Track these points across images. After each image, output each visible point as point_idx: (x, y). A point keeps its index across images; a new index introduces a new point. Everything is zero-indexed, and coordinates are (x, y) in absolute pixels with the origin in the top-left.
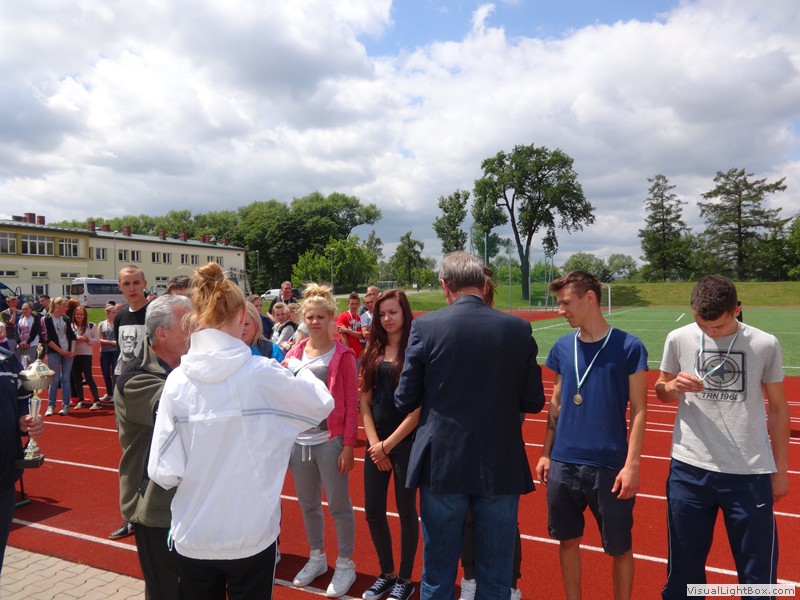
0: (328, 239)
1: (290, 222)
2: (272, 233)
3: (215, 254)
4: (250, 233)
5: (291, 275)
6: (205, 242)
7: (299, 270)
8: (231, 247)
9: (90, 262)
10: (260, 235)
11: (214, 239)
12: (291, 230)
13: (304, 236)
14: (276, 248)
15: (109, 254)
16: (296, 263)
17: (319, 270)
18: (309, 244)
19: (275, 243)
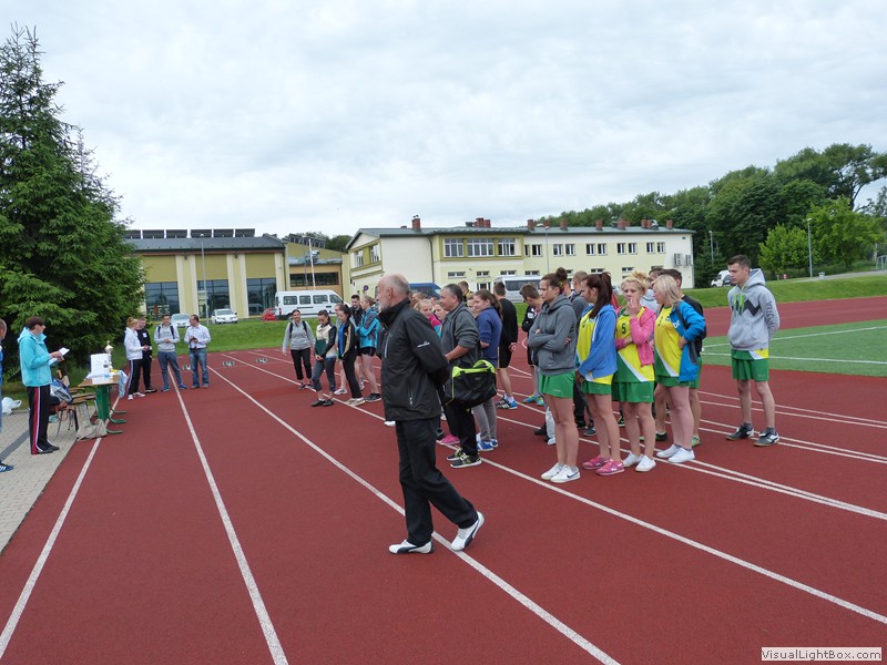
1: (760, 191)
2: (737, 209)
3: (655, 240)
4: (712, 210)
5: (759, 256)
6: (646, 228)
7: (768, 250)
8: (675, 230)
9: (527, 259)
10: (724, 212)
11: (655, 223)
12: (760, 201)
13: (778, 207)
14: (742, 225)
15: (543, 250)
16: (764, 240)
17: (794, 247)
18: (784, 217)
19: (741, 219)
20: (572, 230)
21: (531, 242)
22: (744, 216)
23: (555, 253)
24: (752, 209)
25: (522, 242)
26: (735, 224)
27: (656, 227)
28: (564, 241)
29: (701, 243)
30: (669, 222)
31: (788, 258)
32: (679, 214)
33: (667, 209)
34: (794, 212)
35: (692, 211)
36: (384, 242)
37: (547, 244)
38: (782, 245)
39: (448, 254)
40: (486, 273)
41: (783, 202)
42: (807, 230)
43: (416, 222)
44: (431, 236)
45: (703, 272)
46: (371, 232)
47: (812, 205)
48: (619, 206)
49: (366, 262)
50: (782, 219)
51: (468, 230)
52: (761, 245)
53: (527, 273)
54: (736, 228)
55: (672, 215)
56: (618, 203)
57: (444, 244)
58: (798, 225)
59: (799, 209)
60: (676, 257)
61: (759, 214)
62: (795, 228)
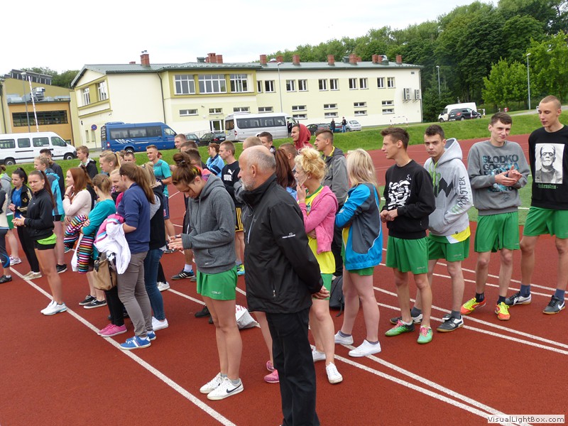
0: (528, 41)
1: (484, 27)
2: (463, 44)
3: (385, 75)
4: (440, 45)
5: (483, 90)
6: (377, 63)
7: (491, 84)
8: (404, 65)
9: (260, 95)
10: (452, 47)
11: (386, 58)
12: (484, 36)
13: (500, 42)
14: (467, 60)
15: (276, 86)
16: (487, 74)
17: (515, 81)
18: (505, 51)
19: (466, 55)
20: (304, 65)
21: (263, 77)
22: (469, 51)
23: (288, 88)
24: (477, 44)
25: (255, 78)
26: (460, 59)
27: (386, 62)
28: (297, 77)
29: (430, 78)
30: (398, 57)
31: (510, 92)
32: (409, 48)
33: (398, 43)
34: (515, 47)
35: (422, 47)
36: (112, 80)
37: (280, 80)
39: (178, 91)
40: (219, 110)
41: (505, 37)
42: (526, 64)
43: (145, 58)
44: (160, 73)
45: (431, 106)
46: (97, 67)
47: (531, 40)
48: (352, 40)
49: (94, 99)
50: (504, 53)
51: (199, 65)
52: (485, 79)
53: (261, 109)
54: (462, 63)
55: (403, 49)
56: (351, 38)
57: (174, 81)
58: (518, 60)
59: (520, 44)
60: (406, 91)
61: (483, 49)
62: (516, 62)
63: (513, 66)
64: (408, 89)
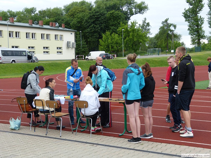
0: (119, 24)
1: (97, 14)
2: (87, 21)
8: (68, 29)
11: (58, 25)
12: (97, 19)
13: (105, 22)
14: (89, 30)
16: (101, 38)
18: (108, 27)
19: (88, 27)
22: (90, 25)
24: (94, 22)
26: (85, 28)
30: (63, 25)
34: (112, 25)
38: (110, 41)
52: (100, 40)
54: (86, 31)
58: (114, 32)
59: (115, 24)
60: (68, 43)
61: (97, 25)
62: (114, 33)
63: (113, 35)
64: (70, 42)
